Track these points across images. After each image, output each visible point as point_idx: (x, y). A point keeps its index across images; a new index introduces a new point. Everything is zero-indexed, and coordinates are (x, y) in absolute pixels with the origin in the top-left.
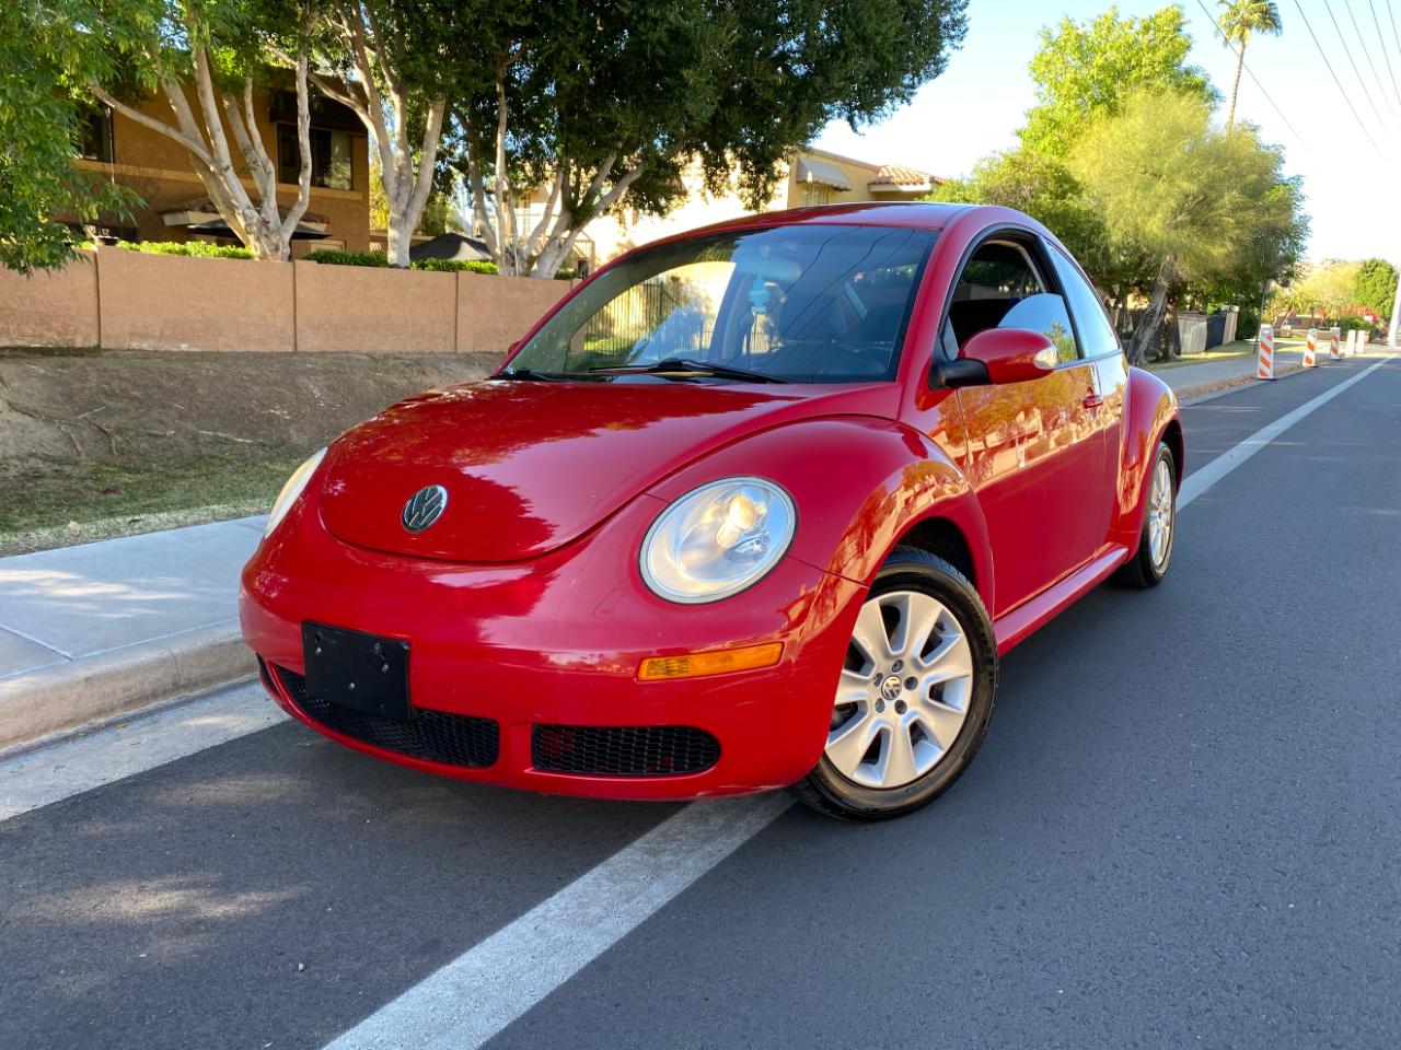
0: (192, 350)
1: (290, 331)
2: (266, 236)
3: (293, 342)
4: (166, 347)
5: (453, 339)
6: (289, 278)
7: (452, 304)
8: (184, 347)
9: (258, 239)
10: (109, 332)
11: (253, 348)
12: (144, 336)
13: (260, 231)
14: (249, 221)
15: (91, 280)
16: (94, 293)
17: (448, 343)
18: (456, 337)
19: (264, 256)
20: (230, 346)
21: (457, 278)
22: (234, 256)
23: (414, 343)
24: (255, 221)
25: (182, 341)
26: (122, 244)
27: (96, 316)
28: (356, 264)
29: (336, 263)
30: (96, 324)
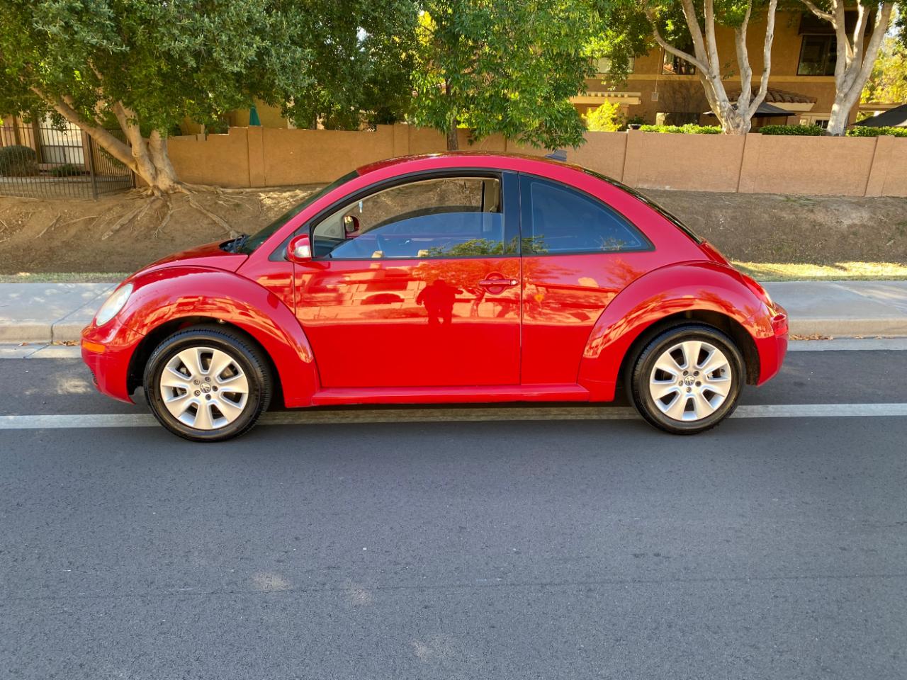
0: (672, 189)
1: (736, 179)
2: (732, 118)
3: (736, 186)
4: (658, 187)
5: (864, 186)
6: (741, 145)
7: (869, 161)
8: (667, 188)
9: (726, 121)
10: (627, 178)
11: (709, 190)
12: (647, 181)
13: (728, 115)
14: (723, 110)
15: (623, 149)
16: (622, 156)
17: (859, 190)
18: (867, 185)
19: (729, 131)
20: (695, 188)
21: (877, 141)
22: (708, 132)
23: (829, 189)
24: (726, 109)
25: (666, 184)
26: (643, 127)
27: (622, 169)
28: (793, 134)
29: (778, 134)
30: (621, 174)
